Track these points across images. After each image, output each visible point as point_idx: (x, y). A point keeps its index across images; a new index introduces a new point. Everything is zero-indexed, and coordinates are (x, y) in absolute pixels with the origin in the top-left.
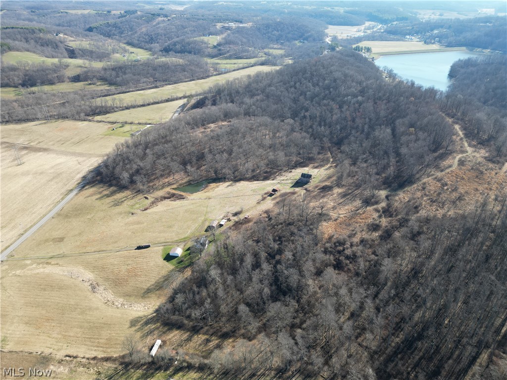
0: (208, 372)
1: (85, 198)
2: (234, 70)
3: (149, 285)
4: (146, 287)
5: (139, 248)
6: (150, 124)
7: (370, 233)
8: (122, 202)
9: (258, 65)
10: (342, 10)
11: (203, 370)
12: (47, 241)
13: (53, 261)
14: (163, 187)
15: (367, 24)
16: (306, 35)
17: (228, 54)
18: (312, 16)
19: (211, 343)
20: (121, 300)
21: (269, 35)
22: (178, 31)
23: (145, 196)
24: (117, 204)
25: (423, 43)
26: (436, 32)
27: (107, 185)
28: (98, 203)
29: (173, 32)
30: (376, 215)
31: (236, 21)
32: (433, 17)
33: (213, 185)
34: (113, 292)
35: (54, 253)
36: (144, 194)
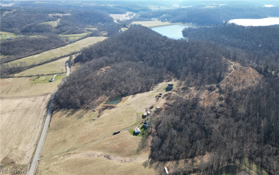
0: (199, 171)
1: (59, 118)
2: (78, 40)
3: (136, 148)
4: (136, 149)
5: (115, 134)
6: (55, 74)
7: (221, 101)
8: (82, 115)
9: (89, 37)
10: (111, 6)
11: (196, 172)
12: (56, 144)
13: (72, 152)
14: (99, 104)
15: (128, 13)
16: (104, 19)
17: (67, 31)
18: (98, 9)
19: (189, 162)
20: (128, 158)
21: (84, 20)
22: (27, 19)
23: (93, 110)
24: (80, 117)
25: (161, 21)
26: (164, 15)
27: (66, 108)
28: (69, 119)
29: (23, 20)
30: (218, 94)
31: (60, 13)
32: (156, 9)
33: (124, 98)
34: (121, 156)
35: (67, 148)
36: (91, 109)
